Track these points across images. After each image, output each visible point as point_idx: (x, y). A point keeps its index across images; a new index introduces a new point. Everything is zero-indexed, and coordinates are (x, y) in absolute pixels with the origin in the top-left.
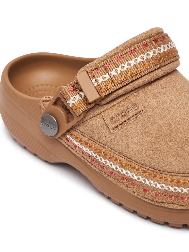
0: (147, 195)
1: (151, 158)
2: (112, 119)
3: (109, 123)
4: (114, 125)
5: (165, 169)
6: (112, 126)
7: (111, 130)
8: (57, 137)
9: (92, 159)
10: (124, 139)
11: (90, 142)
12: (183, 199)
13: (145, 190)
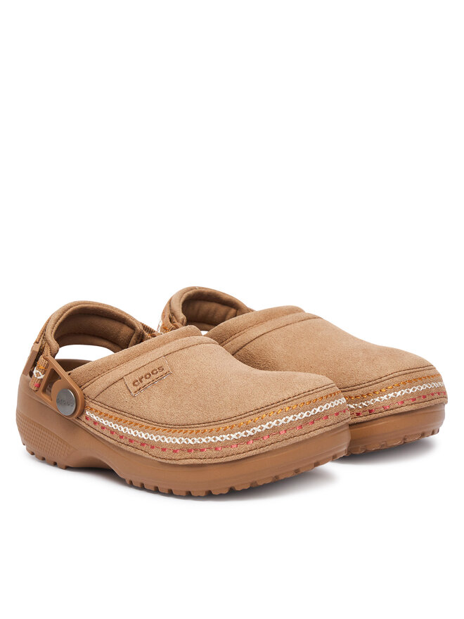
0: (165, 455)
1: (172, 415)
2: (134, 383)
3: (130, 386)
4: (136, 388)
5: (185, 422)
6: (133, 389)
7: (133, 394)
8: (74, 417)
9: (112, 433)
10: (146, 401)
11: (111, 413)
12: (202, 450)
13: (164, 450)
